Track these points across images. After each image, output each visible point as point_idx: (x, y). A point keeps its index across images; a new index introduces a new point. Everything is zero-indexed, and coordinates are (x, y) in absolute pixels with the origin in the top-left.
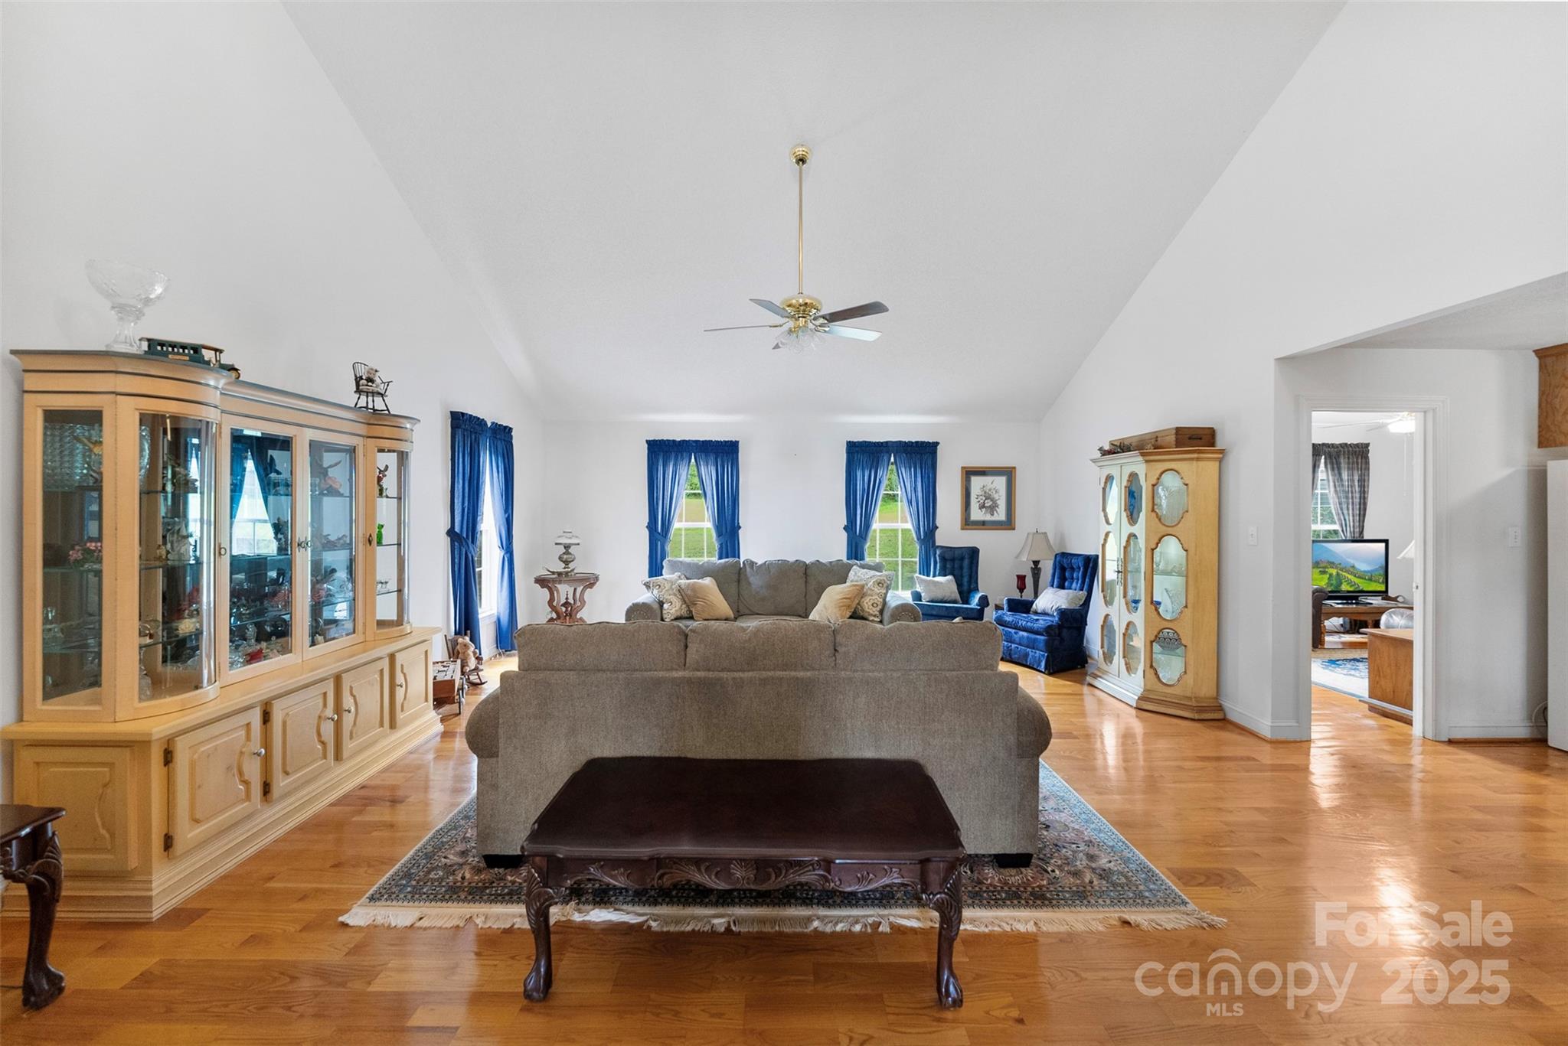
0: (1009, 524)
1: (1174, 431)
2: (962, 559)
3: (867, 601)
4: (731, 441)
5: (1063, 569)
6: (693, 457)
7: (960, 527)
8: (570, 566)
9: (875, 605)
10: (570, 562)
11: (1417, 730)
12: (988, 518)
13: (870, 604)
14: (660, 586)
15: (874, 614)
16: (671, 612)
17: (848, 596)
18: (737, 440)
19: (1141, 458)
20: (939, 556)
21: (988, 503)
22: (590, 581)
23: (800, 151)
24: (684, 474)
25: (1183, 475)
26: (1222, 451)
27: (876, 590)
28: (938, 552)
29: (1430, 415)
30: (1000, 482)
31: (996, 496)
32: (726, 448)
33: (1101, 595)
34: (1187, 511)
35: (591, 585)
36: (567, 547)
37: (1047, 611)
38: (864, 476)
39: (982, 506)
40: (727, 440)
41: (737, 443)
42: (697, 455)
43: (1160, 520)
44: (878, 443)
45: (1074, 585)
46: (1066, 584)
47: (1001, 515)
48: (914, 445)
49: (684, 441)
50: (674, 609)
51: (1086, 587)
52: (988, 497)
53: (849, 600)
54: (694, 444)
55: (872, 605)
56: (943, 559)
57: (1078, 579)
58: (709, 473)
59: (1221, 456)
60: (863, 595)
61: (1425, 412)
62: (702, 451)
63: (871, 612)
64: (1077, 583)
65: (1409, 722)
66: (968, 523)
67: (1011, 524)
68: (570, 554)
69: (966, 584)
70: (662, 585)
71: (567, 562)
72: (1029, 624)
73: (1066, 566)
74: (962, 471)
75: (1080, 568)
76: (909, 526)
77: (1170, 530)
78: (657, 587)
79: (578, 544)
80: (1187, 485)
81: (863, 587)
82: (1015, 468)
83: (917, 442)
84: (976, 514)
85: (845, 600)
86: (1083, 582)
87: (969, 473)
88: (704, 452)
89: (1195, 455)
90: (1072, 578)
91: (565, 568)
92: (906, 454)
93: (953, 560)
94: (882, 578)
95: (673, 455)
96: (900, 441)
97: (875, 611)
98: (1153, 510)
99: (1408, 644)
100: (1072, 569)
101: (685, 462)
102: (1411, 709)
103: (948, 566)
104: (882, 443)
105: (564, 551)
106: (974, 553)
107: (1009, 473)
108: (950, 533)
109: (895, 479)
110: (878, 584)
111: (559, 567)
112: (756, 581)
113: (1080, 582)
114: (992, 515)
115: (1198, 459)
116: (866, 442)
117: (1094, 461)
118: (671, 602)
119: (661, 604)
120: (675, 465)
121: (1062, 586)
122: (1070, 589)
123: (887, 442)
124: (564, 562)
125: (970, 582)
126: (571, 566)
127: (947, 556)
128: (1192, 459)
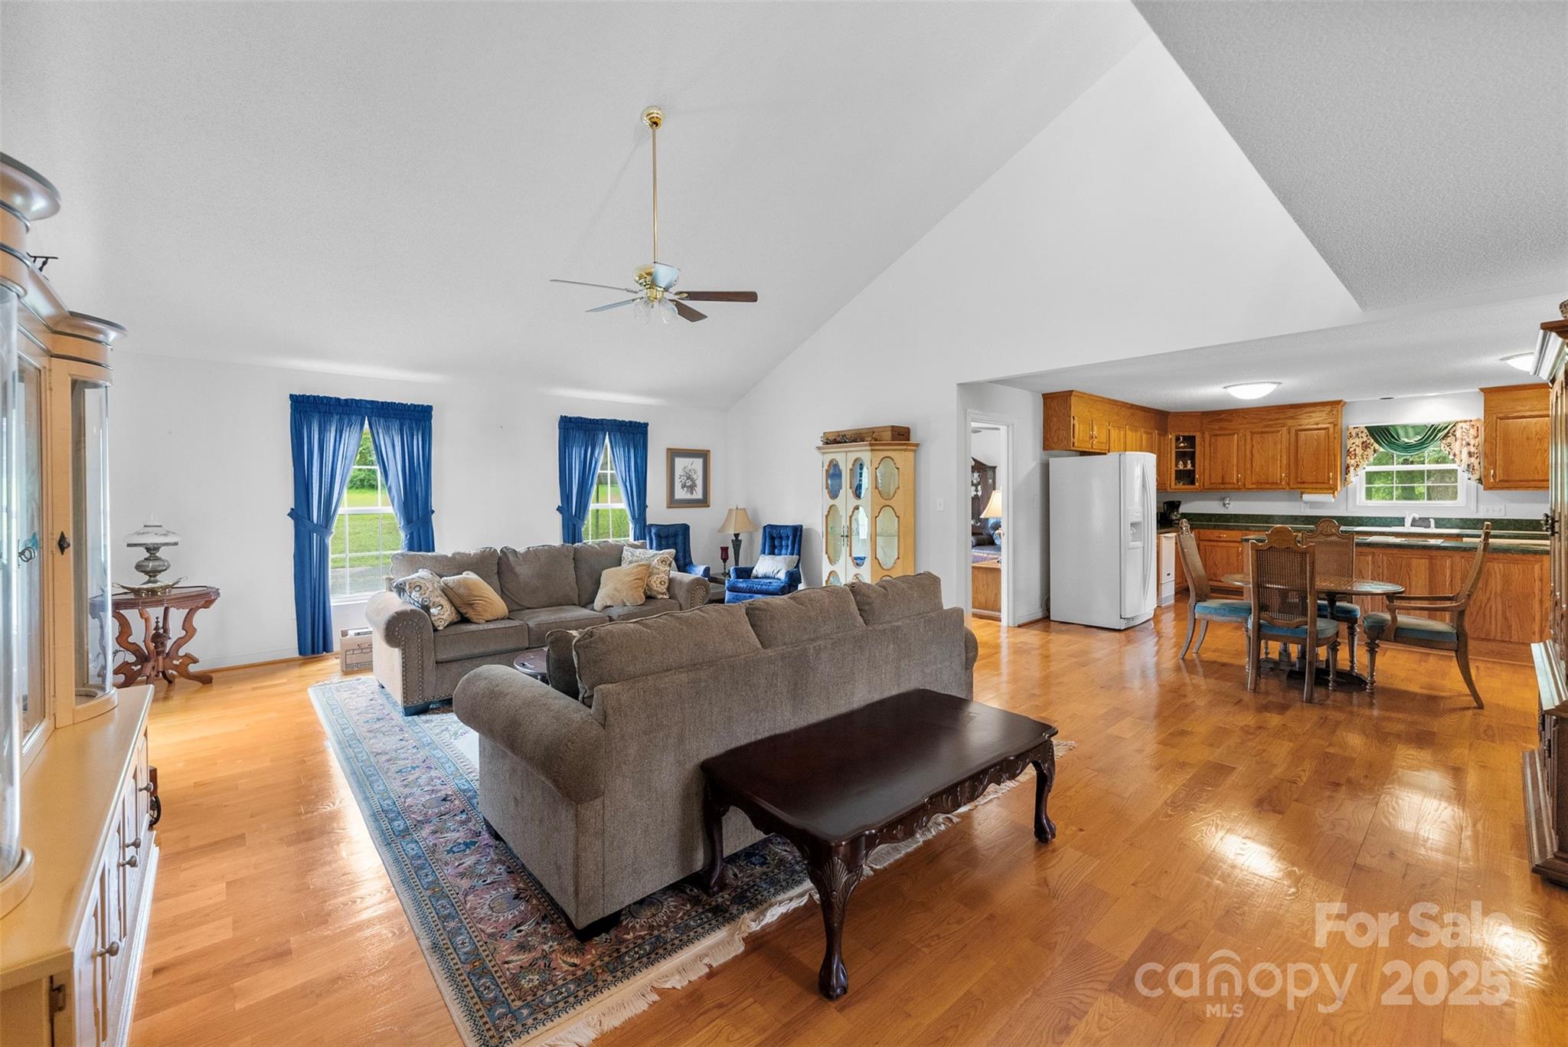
0: (704, 502)
1: (890, 429)
2: (676, 535)
3: (655, 579)
4: (423, 406)
5: (772, 539)
6: (366, 422)
7: (665, 506)
8: (159, 577)
9: (663, 583)
10: (160, 572)
11: (1004, 622)
12: (689, 496)
13: (657, 582)
14: (421, 588)
15: (663, 592)
16: (444, 617)
17: (639, 577)
18: (430, 404)
19: (869, 448)
20: (655, 534)
21: (689, 483)
22: (205, 598)
23: (655, 113)
24: (353, 441)
25: (896, 462)
26: (917, 445)
27: (661, 568)
28: (653, 531)
29: (1011, 428)
30: (698, 463)
31: (695, 477)
32: (416, 414)
33: (826, 556)
34: (898, 488)
35: (208, 604)
36: (152, 549)
37: (768, 575)
38: (580, 453)
39: (683, 486)
40: (416, 403)
41: (430, 408)
42: (373, 421)
43: (880, 494)
44: (593, 420)
45: (784, 551)
46: (776, 551)
47: (698, 494)
48: (628, 424)
49: (352, 400)
50: (447, 614)
51: (796, 552)
52: (689, 477)
53: (640, 581)
54: (368, 406)
55: (660, 583)
56: (658, 536)
57: (788, 546)
58: (392, 446)
59: (916, 448)
60: (651, 575)
61: (1008, 426)
62: (379, 416)
63: (660, 590)
64: (787, 549)
65: (999, 620)
66: (673, 503)
67: (706, 503)
68: (158, 559)
69: (681, 559)
70: (422, 585)
71: (153, 574)
72: (764, 587)
73: (775, 535)
74: (667, 452)
75: (788, 537)
76: (623, 505)
77: (888, 503)
78: (418, 589)
79: (176, 544)
80: (898, 468)
81: (649, 566)
82: (709, 451)
83: (630, 422)
84: (680, 494)
85: (637, 581)
86: (793, 548)
87: (673, 454)
88: (383, 417)
89: (905, 447)
90: (781, 546)
91: (149, 582)
92: (620, 433)
93: (667, 537)
94: (665, 556)
95: (336, 418)
96: (615, 420)
97: (663, 589)
98: (876, 488)
99: (998, 570)
100: (781, 538)
101: (356, 429)
102: (1000, 612)
103: (663, 543)
104: (597, 420)
105: (147, 555)
106: (685, 529)
107: (704, 455)
108: (659, 513)
109: (608, 459)
110: (662, 562)
111: (139, 581)
112: (524, 571)
113: (790, 548)
114: (692, 494)
115: (905, 450)
116: (582, 418)
117: (819, 448)
118: (442, 605)
119: (427, 608)
120: (340, 432)
121: (772, 553)
122: (780, 554)
123: (602, 420)
124: (146, 573)
125: (685, 558)
126: (163, 579)
127: (662, 534)
128: (902, 450)
